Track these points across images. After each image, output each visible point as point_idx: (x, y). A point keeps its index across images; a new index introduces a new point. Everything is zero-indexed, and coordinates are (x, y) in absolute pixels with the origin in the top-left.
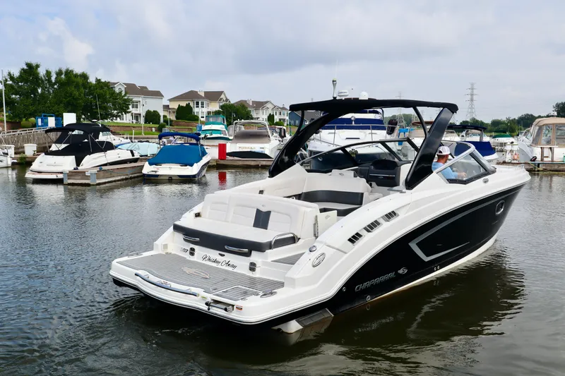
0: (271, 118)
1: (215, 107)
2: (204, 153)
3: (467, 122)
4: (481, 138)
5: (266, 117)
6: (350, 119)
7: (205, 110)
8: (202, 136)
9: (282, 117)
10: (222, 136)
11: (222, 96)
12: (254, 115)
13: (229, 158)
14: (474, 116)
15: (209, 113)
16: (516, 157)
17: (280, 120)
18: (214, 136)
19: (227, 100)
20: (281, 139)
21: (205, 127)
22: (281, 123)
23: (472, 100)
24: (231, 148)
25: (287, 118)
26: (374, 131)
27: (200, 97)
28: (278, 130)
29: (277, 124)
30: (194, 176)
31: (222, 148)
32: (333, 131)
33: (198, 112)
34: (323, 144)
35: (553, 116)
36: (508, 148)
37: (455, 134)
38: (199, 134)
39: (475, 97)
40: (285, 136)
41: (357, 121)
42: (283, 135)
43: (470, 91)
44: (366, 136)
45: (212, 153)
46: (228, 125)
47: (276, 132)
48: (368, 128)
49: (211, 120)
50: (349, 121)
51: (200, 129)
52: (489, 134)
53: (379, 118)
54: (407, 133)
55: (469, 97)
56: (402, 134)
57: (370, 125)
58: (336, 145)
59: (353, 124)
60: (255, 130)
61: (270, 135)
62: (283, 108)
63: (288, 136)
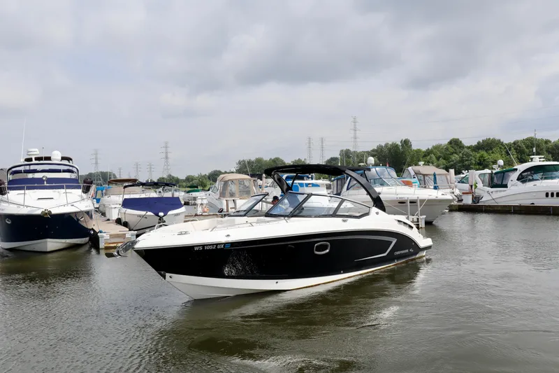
3: (163, 178)
4: (173, 194)
14: (170, 173)
16: (206, 210)
23: (167, 158)
26: (68, 191)
32: (22, 192)
34: (11, 205)
35: (233, 172)
36: (199, 202)
37: (153, 190)
39: (169, 155)
41: (49, 180)
43: (164, 149)
44: (59, 196)
48: (62, 187)
50: (40, 180)
52: (184, 189)
53: (74, 177)
54: (104, 191)
55: (164, 155)
56: (100, 192)
57: (64, 185)
58: (27, 206)
59: (45, 184)
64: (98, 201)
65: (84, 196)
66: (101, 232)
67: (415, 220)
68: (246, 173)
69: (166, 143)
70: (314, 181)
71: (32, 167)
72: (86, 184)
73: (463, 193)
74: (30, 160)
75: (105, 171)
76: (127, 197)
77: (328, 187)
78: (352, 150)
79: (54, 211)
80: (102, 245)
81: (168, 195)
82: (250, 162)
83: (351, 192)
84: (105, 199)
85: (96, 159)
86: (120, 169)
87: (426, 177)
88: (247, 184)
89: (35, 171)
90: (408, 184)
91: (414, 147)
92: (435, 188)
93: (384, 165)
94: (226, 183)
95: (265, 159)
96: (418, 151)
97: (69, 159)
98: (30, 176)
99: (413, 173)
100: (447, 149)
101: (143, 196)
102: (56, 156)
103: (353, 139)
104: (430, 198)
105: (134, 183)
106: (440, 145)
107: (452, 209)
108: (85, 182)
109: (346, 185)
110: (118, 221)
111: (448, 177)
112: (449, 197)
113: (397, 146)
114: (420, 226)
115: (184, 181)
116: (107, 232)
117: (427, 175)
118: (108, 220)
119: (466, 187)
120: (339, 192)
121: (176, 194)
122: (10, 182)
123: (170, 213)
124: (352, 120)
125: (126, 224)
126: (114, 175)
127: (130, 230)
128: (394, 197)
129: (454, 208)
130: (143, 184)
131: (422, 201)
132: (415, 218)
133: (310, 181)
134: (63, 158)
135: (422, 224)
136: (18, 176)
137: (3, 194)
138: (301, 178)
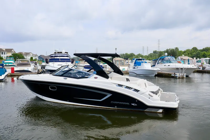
0: (32, 58)
1: (10, 54)
2: (6, 71)
5: (30, 58)
7: (6, 55)
8: (4, 65)
9: (36, 58)
10: (13, 65)
11: (13, 51)
12: (25, 57)
13: (15, 72)
15: (7, 56)
16: (110, 70)
17: (35, 59)
18: (10, 65)
19: (14, 52)
20: (35, 65)
21: (5, 62)
22: (35, 60)
24: (16, 69)
25: (38, 58)
26: (67, 63)
27: (3, 51)
28: (35, 63)
29: (34, 60)
30: (2, 79)
31: (12, 69)
32: (53, 63)
33: (2, 56)
34: (50, 67)
38: (3, 64)
40: (37, 64)
41: (61, 59)
44: (64, 64)
45: (9, 71)
46: (15, 61)
48: (65, 62)
49: (8, 59)
50: (58, 59)
51: (4, 62)
53: (69, 58)
56: (77, 63)
58: (55, 67)
60: (25, 62)
61: (31, 64)
62: (36, 55)
63: (38, 64)
65: (72, 64)
67: (183, 75)
68: (122, 58)
69: (97, 48)
70: (146, 61)
71: (56, 55)
73: (199, 66)
74: (56, 53)
76: (85, 65)
78: (157, 51)
82: (123, 54)
87: (185, 60)
88: (123, 61)
89: (57, 56)
90: (179, 62)
92: (189, 64)
94: (116, 61)
95: (128, 53)
96: (181, 51)
97: (67, 53)
98: (56, 58)
99: (180, 59)
100: (191, 51)
102: (64, 52)
103: (158, 47)
104: (188, 67)
106: (189, 49)
107: (194, 72)
108: (72, 60)
109: (157, 62)
111: (193, 60)
112: (195, 67)
113: (173, 50)
117: (185, 59)
119: (200, 64)
120: (154, 65)
121: (101, 64)
122: (50, 60)
124: (158, 41)
128: (174, 67)
131: (185, 68)
132: (182, 74)
133: (144, 61)
134: (65, 53)
135: (185, 77)
136: (52, 58)
137: (47, 63)
138: (141, 60)
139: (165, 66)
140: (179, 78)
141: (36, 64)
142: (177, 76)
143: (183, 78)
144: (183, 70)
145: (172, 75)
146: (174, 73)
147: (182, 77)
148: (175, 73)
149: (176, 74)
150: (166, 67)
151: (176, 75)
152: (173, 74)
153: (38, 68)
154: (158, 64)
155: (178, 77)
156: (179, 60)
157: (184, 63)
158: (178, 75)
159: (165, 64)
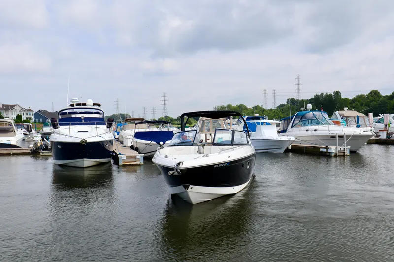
0: (19, 117)
3: (162, 118)
4: (169, 129)
5: (14, 117)
6: (80, 118)
9: (28, 116)
12: (4, 114)
14: (167, 114)
17: (27, 118)
20: (28, 133)
22: (27, 121)
23: (165, 104)
25: (33, 117)
26: (98, 126)
28: (26, 127)
29: (25, 122)
32: (68, 127)
34: (61, 136)
37: (155, 126)
39: (166, 102)
40: (31, 131)
41: (86, 119)
42: (30, 130)
43: (163, 98)
44: (92, 130)
47: (24, 128)
48: (94, 124)
50: (80, 119)
52: (176, 126)
53: (101, 117)
54: (122, 127)
55: (163, 102)
56: (119, 127)
57: (95, 122)
58: (71, 137)
59: (83, 122)
60: (5, 127)
61: (16, 131)
62: (29, 110)
63: (33, 131)
64: (118, 133)
65: (108, 130)
66: (120, 154)
67: (343, 150)
69: (164, 94)
70: (267, 121)
71: (75, 110)
72: (109, 122)
73: (379, 131)
74: (73, 105)
75: (123, 113)
76: (137, 130)
77: (278, 125)
78: (296, 99)
79: (89, 140)
80: (121, 163)
81: (165, 129)
82: (223, 108)
83: (294, 129)
84: (123, 133)
85: (118, 105)
86: (133, 112)
87: (348, 119)
88: (219, 122)
89: (76, 113)
90: (337, 123)
91: (343, 97)
92: (358, 127)
93: (319, 110)
95: (233, 105)
96: (346, 99)
97: (99, 105)
98: (74, 116)
99: (339, 116)
100: (368, 98)
101: (148, 130)
102: (90, 103)
103: (297, 91)
104: (355, 134)
105: (142, 121)
106: (363, 95)
107: (371, 142)
108: (108, 120)
109: (291, 124)
110: (132, 147)
112: (370, 133)
114: (346, 154)
115: (176, 120)
116: (124, 154)
117: (348, 117)
118: (125, 146)
119: (382, 126)
120: (285, 129)
121: (171, 130)
122: (61, 120)
123: (167, 142)
124: (297, 77)
125: (137, 150)
126: (129, 116)
127: (139, 153)
128: (327, 133)
129: (372, 141)
130: (148, 122)
131: (348, 136)
132: (342, 148)
133: (264, 121)
134: (94, 104)
135: (347, 153)
136: (65, 116)
137: (56, 128)
138: (258, 118)
139: (307, 131)
140: (336, 156)
141: (29, 129)
142: (331, 151)
143: (344, 156)
144: (344, 139)
145: (321, 150)
146: (324, 146)
147: (342, 154)
148: (327, 146)
149: (329, 148)
150: (309, 133)
151: (329, 151)
152: (324, 148)
153: (35, 139)
154: (292, 127)
155: (333, 155)
156: (337, 119)
157: (347, 125)
158: (333, 149)
159: (307, 128)
